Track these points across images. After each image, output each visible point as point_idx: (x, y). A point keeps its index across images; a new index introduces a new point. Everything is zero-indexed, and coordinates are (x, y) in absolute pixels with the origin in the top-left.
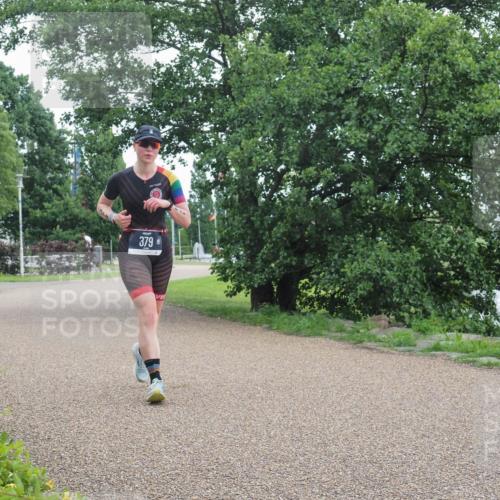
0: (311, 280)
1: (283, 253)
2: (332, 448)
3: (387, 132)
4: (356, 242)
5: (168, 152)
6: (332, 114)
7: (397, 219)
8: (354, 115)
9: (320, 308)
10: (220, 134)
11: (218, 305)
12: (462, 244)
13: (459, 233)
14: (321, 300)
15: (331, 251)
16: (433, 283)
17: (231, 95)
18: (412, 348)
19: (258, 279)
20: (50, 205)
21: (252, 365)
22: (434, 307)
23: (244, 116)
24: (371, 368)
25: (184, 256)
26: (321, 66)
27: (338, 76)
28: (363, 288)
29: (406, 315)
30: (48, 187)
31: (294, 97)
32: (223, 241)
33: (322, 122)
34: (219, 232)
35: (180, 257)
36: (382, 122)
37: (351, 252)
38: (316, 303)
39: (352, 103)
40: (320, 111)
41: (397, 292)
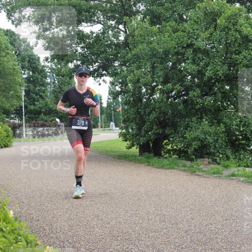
0: (169, 140)
1: (155, 127)
2: (180, 226)
3: (207, 66)
4: (192, 121)
5: (97, 77)
6: (180, 56)
7: (213, 110)
8: (190, 58)
9: (173, 155)
10: (123, 67)
11: (123, 153)
12: (246, 122)
13: (244, 117)
14: (175, 151)
15: (180, 126)
16: (231, 142)
17: (129, 48)
18: (220, 175)
19: (142, 140)
20: (38, 103)
21: (140, 183)
22: (232, 154)
23: (135, 58)
24: (200, 185)
25: (105, 129)
26: (174, 33)
27: (182, 38)
28: (195, 145)
29: (218, 158)
30: (37, 94)
31: (160, 48)
32: (124, 121)
33: (174, 61)
34: (123, 116)
35: (103, 129)
36: (204, 61)
37: (189, 127)
38: (171, 152)
39: (189, 53)
40: (174, 55)
41: (213, 147)
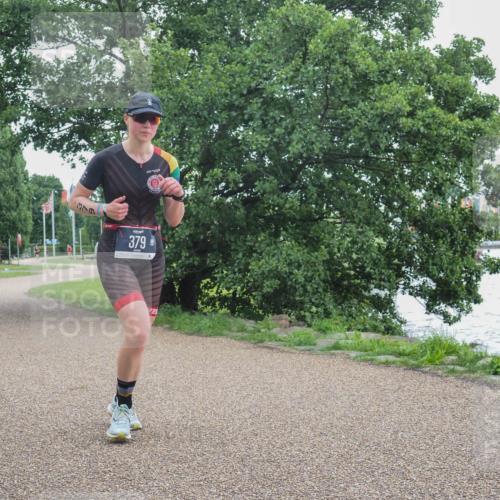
0: (214, 279)
1: (185, 254)
2: (231, 448)
3: (290, 134)
5: (68, 150)
6: (236, 113)
7: (298, 218)
8: (258, 116)
9: (221, 308)
10: (121, 132)
12: (363, 243)
13: (360, 233)
14: (223, 300)
15: (235, 250)
18: (312, 347)
21: (152, 365)
22: (335, 307)
24: (272, 368)
25: (85, 256)
26: (224, 64)
27: (240, 76)
28: (269, 286)
29: (307, 314)
33: (224, 122)
35: (80, 256)
36: (284, 124)
37: (255, 251)
38: (217, 303)
39: (255, 106)
40: (223, 110)
41: (301, 290)
